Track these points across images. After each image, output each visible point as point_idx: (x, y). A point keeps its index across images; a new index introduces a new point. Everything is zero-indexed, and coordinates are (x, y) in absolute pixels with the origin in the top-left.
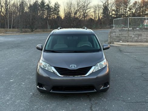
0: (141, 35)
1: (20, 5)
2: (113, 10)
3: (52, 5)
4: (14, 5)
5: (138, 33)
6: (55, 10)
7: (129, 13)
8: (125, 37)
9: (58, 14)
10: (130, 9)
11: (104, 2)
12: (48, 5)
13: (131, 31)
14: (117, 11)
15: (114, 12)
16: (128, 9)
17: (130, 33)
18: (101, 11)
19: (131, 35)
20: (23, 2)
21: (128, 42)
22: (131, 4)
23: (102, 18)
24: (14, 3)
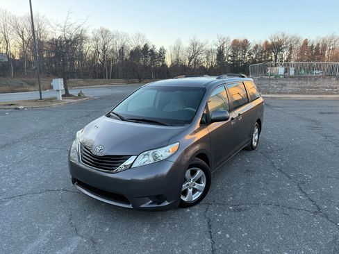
0: (285, 85)
1: (120, 51)
2: (230, 56)
3: (157, 50)
4: (112, 51)
5: (282, 82)
6: (160, 56)
7: (248, 58)
8: (265, 87)
9: (163, 61)
10: (250, 54)
11: (219, 46)
12: (152, 51)
13: (273, 79)
14: (234, 56)
15: (230, 58)
16: (247, 54)
17: (271, 82)
18: (215, 57)
19: (272, 85)
20: (123, 48)
21: (268, 93)
22: (251, 48)
23: (215, 66)
24: (112, 49)
